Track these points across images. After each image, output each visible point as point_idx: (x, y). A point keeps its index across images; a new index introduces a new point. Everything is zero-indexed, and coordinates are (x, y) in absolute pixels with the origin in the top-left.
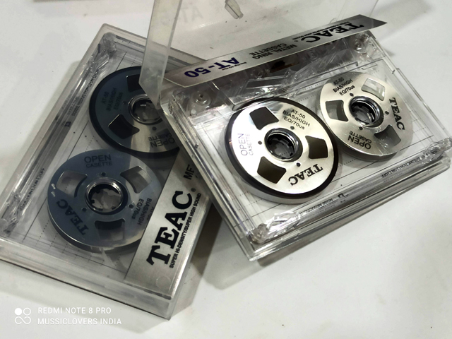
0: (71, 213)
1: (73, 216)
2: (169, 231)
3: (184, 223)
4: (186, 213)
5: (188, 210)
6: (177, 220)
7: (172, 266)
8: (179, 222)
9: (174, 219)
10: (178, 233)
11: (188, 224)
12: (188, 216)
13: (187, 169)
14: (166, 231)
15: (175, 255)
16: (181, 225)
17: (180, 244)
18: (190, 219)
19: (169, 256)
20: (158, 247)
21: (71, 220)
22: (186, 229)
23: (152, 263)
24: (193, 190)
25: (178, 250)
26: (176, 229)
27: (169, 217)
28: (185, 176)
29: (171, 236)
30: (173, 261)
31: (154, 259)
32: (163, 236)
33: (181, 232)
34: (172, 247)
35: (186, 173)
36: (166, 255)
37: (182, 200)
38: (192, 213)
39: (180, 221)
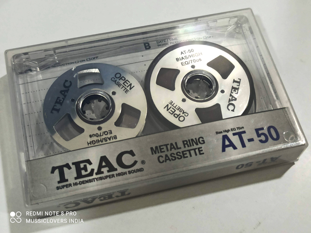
0: (63, 95)
1: (61, 97)
2: (89, 168)
3: (106, 173)
4: (116, 170)
5: (120, 170)
6: (104, 167)
7: (58, 188)
8: (103, 170)
9: (104, 164)
10: (92, 175)
11: (106, 177)
12: (115, 173)
13: (160, 146)
14: (88, 165)
15: (70, 185)
16: (103, 173)
17: (83, 182)
18: (113, 176)
19: (67, 180)
20: (69, 168)
21: (58, 98)
22: (101, 178)
23: (53, 172)
24: (143, 162)
25: (76, 184)
26: (96, 171)
27: (103, 159)
28: (152, 148)
29: (86, 170)
30: (63, 187)
31: (57, 171)
32: (82, 165)
33: (95, 176)
34: (76, 178)
35: (156, 147)
36: (66, 178)
37: (127, 160)
38: (119, 175)
39: (105, 170)
